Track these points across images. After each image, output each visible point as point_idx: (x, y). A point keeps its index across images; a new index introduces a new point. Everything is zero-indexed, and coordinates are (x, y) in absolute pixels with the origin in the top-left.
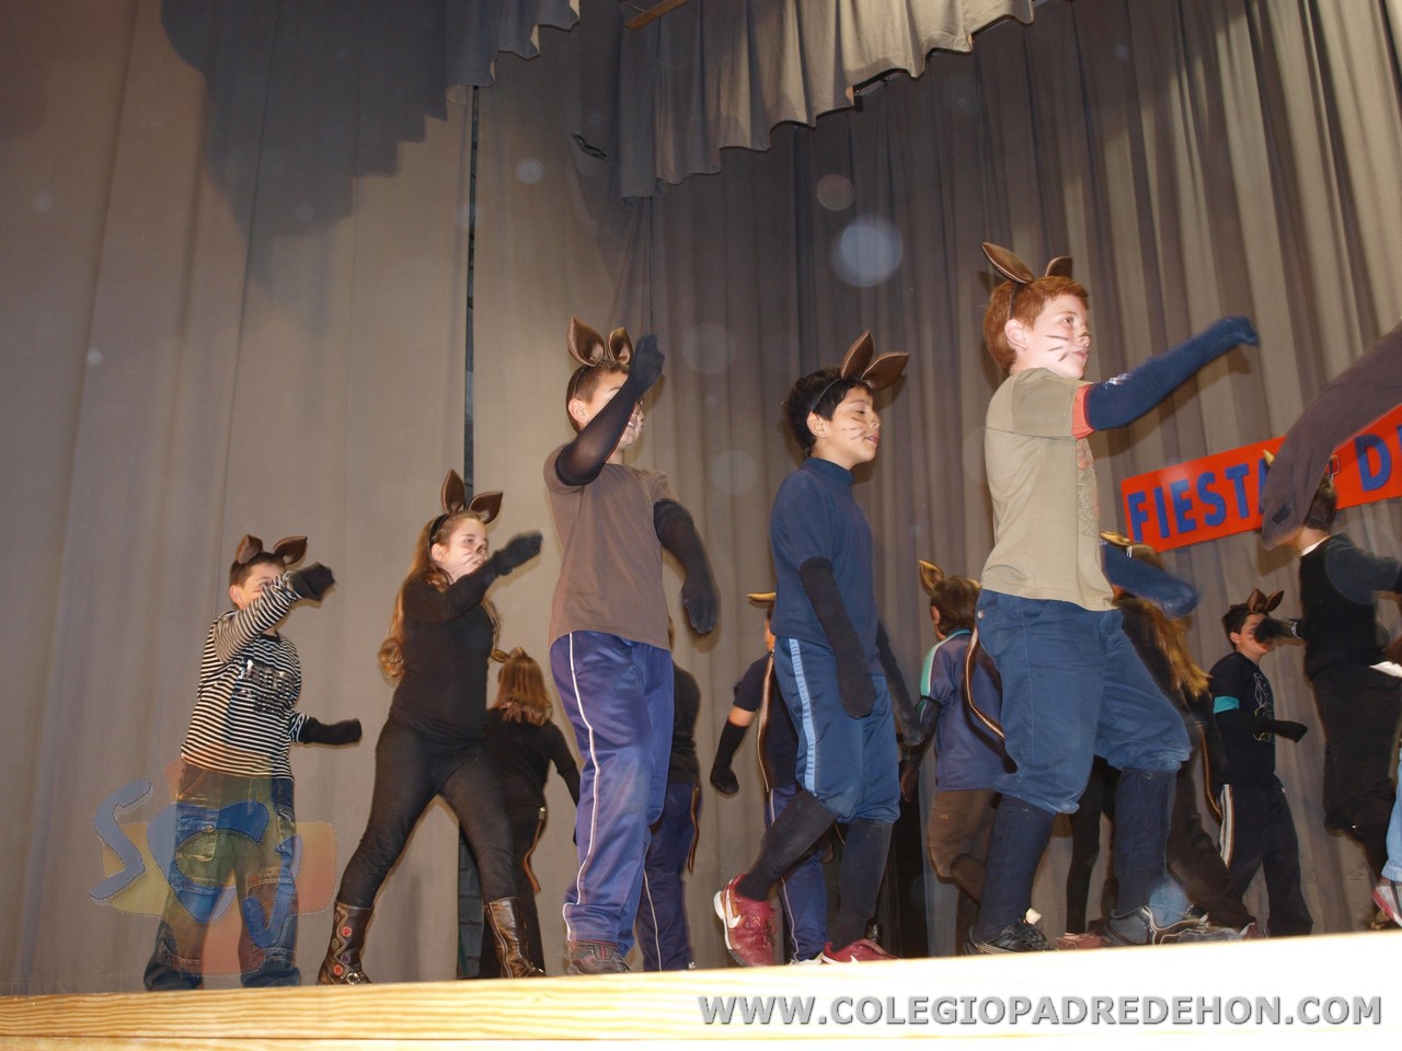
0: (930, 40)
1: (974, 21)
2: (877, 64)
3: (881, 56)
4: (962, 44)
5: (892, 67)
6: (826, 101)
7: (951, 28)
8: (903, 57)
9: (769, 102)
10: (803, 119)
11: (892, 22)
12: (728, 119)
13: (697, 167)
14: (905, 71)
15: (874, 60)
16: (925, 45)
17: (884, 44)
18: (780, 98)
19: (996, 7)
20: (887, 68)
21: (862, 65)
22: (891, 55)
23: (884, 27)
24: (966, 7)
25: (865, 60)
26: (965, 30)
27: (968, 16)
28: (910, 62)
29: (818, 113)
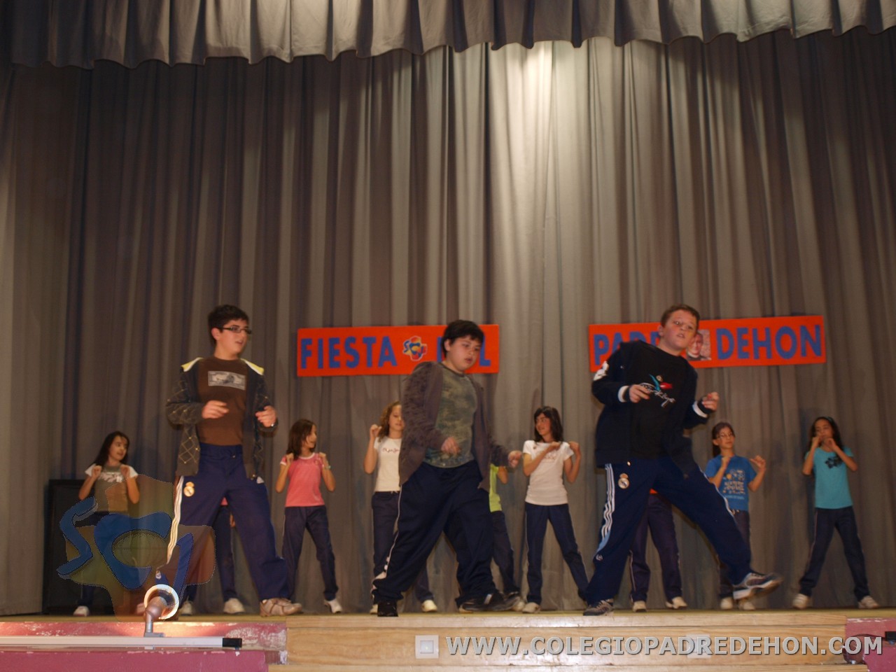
0: (270, 50)
1: (300, 49)
2: (230, 49)
3: (234, 45)
4: (286, 58)
5: (242, 55)
6: (187, 55)
7: (282, 47)
8: (246, 52)
9: (145, 40)
10: (167, 60)
11: (244, 25)
12: (111, 39)
13: (76, 61)
14: (247, 60)
15: (229, 45)
17: (237, 38)
18: (154, 41)
19: (316, 47)
20: (237, 55)
21: (219, 45)
22: (241, 47)
23: (238, 27)
24: (295, 37)
25: (222, 42)
26: (291, 51)
27: (296, 43)
28: (250, 53)
29: (178, 61)
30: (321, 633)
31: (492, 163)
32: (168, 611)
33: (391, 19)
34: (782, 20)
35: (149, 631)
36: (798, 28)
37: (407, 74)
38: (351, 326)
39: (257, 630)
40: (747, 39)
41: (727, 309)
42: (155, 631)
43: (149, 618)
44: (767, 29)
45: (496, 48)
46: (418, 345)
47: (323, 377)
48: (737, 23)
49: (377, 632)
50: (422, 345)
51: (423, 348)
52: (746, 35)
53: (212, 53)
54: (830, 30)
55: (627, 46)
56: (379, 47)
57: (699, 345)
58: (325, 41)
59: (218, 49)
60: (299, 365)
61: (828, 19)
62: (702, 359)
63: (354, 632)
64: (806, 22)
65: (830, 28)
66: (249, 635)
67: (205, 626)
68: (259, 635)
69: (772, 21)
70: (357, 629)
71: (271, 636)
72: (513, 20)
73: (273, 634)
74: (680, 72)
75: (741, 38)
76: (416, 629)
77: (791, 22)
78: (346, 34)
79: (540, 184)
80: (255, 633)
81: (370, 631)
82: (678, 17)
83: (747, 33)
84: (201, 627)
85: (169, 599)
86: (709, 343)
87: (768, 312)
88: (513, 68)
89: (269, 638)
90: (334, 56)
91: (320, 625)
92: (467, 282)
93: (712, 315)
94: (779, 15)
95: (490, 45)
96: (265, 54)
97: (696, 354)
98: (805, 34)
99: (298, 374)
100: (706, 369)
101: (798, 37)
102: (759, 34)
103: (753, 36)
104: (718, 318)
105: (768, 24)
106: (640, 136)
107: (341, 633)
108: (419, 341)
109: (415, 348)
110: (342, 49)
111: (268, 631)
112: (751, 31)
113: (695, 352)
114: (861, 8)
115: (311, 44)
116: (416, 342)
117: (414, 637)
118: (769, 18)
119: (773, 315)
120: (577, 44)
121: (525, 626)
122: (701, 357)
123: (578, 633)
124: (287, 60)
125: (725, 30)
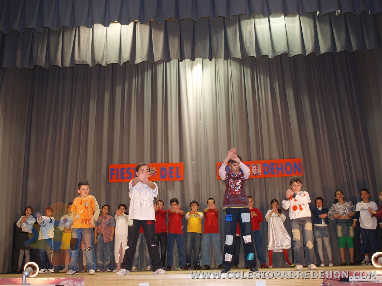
0: (98, 61)
1: (109, 61)
2: (83, 61)
3: (85, 60)
4: (104, 64)
5: (88, 64)
6: (67, 64)
7: (103, 61)
8: (89, 62)
9: (52, 58)
10: (60, 66)
11: (89, 53)
12: (40, 58)
13: (27, 66)
14: (90, 65)
15: (83, 60)
16: (97, 62)
17: (86, 57)
18: (56, 59)
19: (115, 60)
20: (86, 63)
21: (79, 60)
22: (88, 61)
23: (87, 53)
24: (107, 57)
25: (80, 59)
26: (106, 62)
27: (108, 59)
28: (91, 63)
29: (64, 66)
30: (99, 282)
31: (181, 104)
32: (34, 273)
33: (142, 50)
34: (284, 50)
35: (24, 282)
36: (290, 54)
37: (150, 73)
38: (129, 164)
39: (73, 281)
40: (272, 57)
41: (267, 157)
42: (26, 282)
43: (24, 277)
44: (279, 54)
45: (181, 61)
46: (154, 170)
47: (119, 183)
48: (268, 51)
49: (123, 282)
50: (155, 170)
51: (155, 171)
52: (272, 56)
53: (77, 63)
54: (302, 54)
55: (229, 61)
56: (138, 60)
57: (257, 169)
58: (118, 58)
59: (79, 61)
60: (109, 178)
61: (301, 50)
62: (258, 175)
63: (113, 282)
64: (293, 51)
65: (302, 53)
66: (70, 283)
67: (52, 280)
68: (74, 283)
69: (281, 51)
70: (114, 280)
71: (79, 284)
72: (187, 50)
73: (80, 283)
74: (248, 72)
75: (270, 57)
76: (140, 280)
77: (288, 51)
78: (126, 56)
79: (198, 112)
80: (72, 282)
81: (120, 281)
82: (247, 49)
83: (272, 55)
84: (49, 280)
85: (34, 268)
86: (260, 169)
87: (282, 157)
88: (188, 71)
89: (78, 285)
90: (122, 64)
91: (98, 279)
92: (172, 147)
93: (261, 159)
94: (283, 49)
95: (180, 59)
96: (96, 63)
97: (256, 173)
98: (293, 56)
99: (109, 182)
100: (260, 178)
101: (290, 57)
102: (276, 55)
103: (274, 56)
104: (263, 159)
105: (279, 52)
106: (234, 94)
107: (108, 282)
108: (154, 169)
109: (152, 172)
110: (125, 61)
111: (77, 282)
112: (273, 55)
113: (256, 172)
114: (313, 46)
115: (113, 59)
116: (153, 169)
117: (139, 284)
118: (280, 50)
119: (284, 158)
120: (211, 59)
121: (186, 278)
122: (258, 174)
123: (209, 281)
124: (105, 66)
125: (264, 54)
